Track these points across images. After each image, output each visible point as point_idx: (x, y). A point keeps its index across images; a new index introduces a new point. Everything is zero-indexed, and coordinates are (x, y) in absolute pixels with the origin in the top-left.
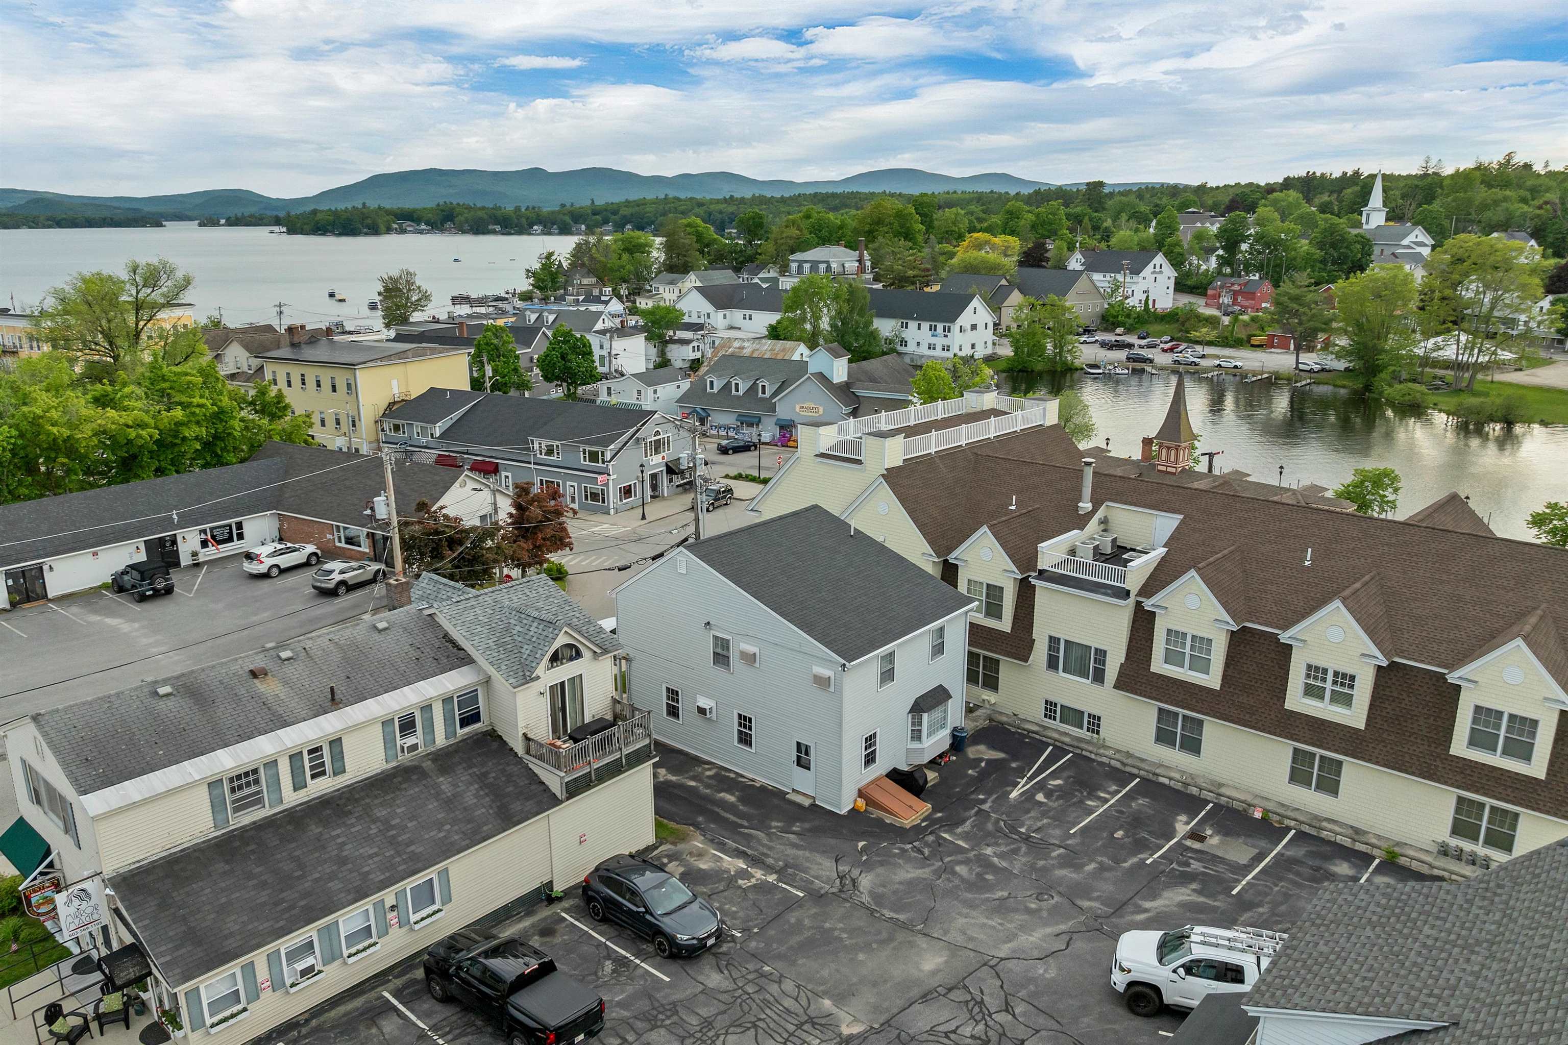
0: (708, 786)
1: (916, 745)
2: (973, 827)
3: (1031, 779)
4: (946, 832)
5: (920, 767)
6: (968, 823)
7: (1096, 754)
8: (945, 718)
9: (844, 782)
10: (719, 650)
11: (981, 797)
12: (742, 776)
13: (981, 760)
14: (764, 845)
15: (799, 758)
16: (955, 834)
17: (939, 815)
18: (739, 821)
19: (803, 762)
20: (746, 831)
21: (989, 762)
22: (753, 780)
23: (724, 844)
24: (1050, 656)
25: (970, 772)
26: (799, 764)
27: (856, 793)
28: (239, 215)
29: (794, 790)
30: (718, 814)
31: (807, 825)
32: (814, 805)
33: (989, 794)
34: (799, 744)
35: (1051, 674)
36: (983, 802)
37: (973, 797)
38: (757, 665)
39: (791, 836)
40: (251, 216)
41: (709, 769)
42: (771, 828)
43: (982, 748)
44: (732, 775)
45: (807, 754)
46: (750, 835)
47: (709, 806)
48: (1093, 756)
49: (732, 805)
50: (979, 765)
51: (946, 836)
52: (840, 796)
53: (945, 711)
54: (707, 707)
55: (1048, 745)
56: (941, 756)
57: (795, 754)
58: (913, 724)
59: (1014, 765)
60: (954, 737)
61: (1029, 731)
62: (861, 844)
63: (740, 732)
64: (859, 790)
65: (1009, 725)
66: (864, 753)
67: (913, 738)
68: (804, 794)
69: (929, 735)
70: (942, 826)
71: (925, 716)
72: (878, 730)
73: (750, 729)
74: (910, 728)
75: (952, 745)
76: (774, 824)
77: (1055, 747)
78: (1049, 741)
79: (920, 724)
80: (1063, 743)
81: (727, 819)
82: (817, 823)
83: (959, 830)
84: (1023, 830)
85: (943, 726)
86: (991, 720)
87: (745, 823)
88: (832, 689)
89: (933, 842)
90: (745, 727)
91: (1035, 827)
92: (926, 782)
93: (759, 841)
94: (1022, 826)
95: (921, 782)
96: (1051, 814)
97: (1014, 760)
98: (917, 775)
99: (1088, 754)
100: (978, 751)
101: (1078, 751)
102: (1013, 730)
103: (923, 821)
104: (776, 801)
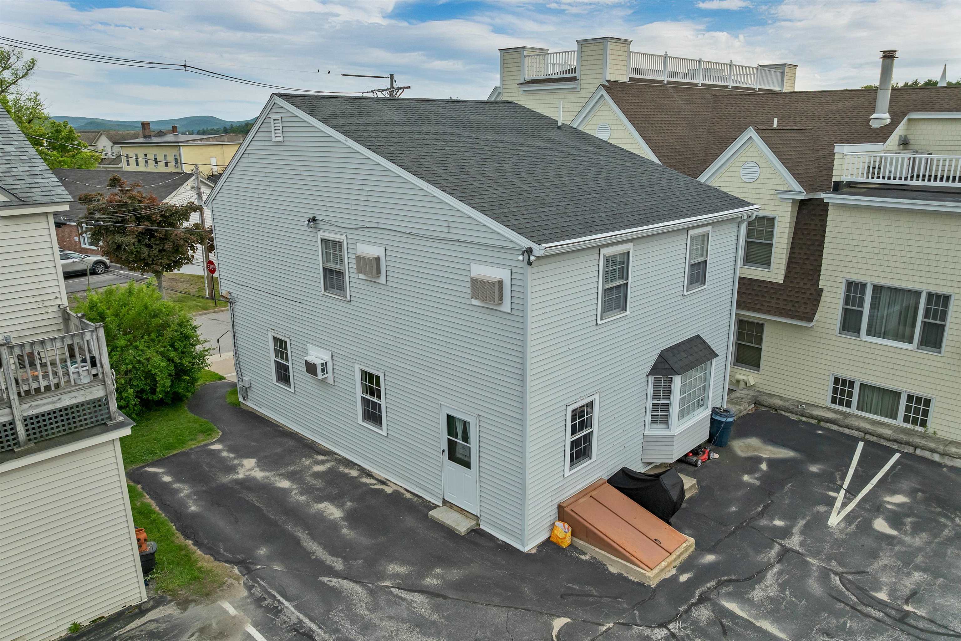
0: (307, 490)
1: (659, 431)
2: (782, 587)
3: (852, 492)
4: (731, 596)
5: (669, 468)
6: (770, 576)
7: (943, 455)
8: (705, 389)
9: (531, 491)
10: (331, 265)
11: (778, 523)
12: (369, 475)
13: (759, 460)
14: (354, 619)
15: (452, 445)
16: (750, 602)
17: (710, 558)
18: (328, 559)
19: (460, 452)
20: (334, 582)
21: (772, 462)
22: (383, 482)
23: (277, 611)
24: (846, 312)
25: (746, 478)
26: (452, 457)
27: (553, 511)
28: (205, 129)
29: (445, 502)
30: (297, 542)
31: (455, 574)
32: (477, 532)
33: (791, 517)
34: (451, 420)
35: (848, 339)
36: (786, 533)
37: (764, 522)
38: (382, 280)
39: (418, 598)
40: (212, 129)
41: (322, 462)
42: (382, 577)
43: (754, 441)
44: (354, 473)
45: (466, 438)
46: (336, 592)
47: (289, 527)
48: (936, 458)
49: (334, 526)
50: (758, 469)
51: (732, 606)
52: (522, 516)
53: (706, 379)
54: (318, 362)
55: (856, 440)
56: (695, 452)
57: (444, 437)
58: (656, 396)
59: (814, 469)
60: (713, 422)
61: (820, 419)
62: (559, 623)
63: (365, 401)
64: (561, 508)
65: (787, 410)
66: (569, 439)
67: (654, 420)
68: (461, 511)
69: (682, 414)
70: (721, 584)
71: (677, 381)
72: (596, 398)
73: (379, 397)
74: (650, 401)
75: (711, 436)
76: (395, 568)
77: (868, 443)
78: (856, 433)
79: (668, 394)
80: (880, 436)
81: (307, 554)
82: (475, 569)
83: (757, 594)
84: (882, 596)
85: (701, 403)
86: (757, 403)
87: (339, 565)
88: (506, 307)
89: (710, 623)
90: (372, 394)
91: (906, 592)
92: (682, 492)
93: (349, 604)
94: (878, 588)
95: (674, 495)
96: (919, 559)
97: (814, 461)
98: (666, 481)
99: (927, 454)
100: (749, 447)
101: (910, 450)
102: (794, 418)
103: (682, 569)
104: (410, 521)
